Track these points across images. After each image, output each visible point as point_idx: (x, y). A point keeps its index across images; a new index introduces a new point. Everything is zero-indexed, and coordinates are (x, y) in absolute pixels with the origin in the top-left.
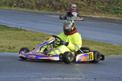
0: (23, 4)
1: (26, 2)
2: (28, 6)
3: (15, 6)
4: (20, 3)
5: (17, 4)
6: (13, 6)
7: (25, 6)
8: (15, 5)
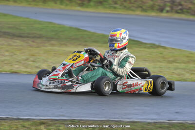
0: (180, 7)
1: (186, 4)
2: (189, 11)
3: (168, 12)
4: (176, 5)
5: (172, 8)
6: (165, 11)
7: (185, 10)
8: (168, 9)
